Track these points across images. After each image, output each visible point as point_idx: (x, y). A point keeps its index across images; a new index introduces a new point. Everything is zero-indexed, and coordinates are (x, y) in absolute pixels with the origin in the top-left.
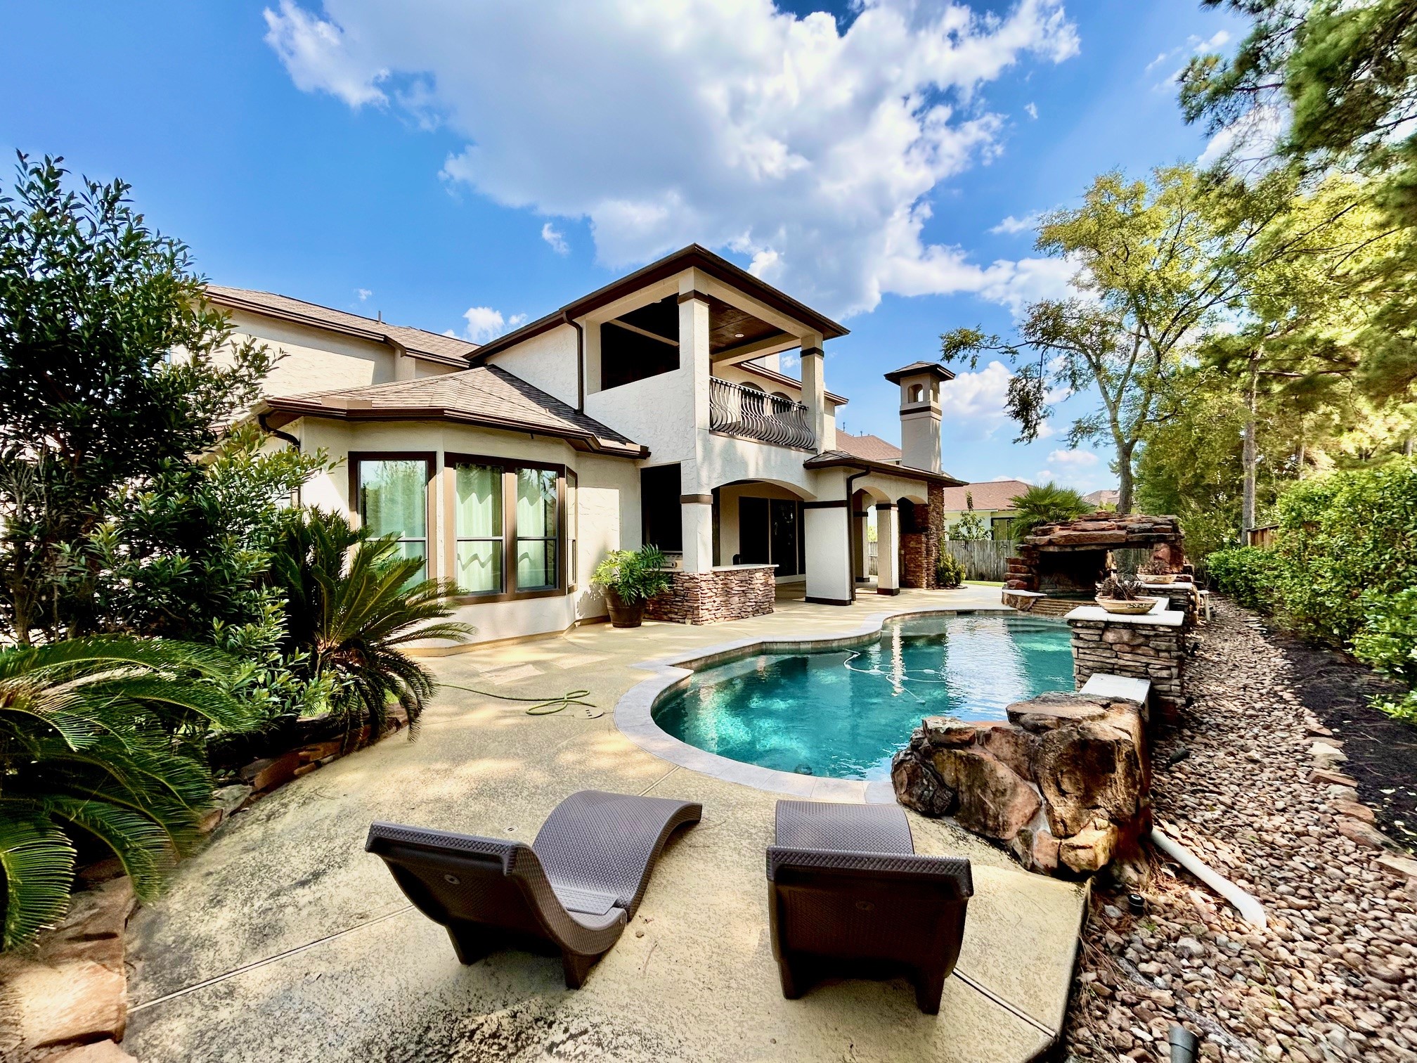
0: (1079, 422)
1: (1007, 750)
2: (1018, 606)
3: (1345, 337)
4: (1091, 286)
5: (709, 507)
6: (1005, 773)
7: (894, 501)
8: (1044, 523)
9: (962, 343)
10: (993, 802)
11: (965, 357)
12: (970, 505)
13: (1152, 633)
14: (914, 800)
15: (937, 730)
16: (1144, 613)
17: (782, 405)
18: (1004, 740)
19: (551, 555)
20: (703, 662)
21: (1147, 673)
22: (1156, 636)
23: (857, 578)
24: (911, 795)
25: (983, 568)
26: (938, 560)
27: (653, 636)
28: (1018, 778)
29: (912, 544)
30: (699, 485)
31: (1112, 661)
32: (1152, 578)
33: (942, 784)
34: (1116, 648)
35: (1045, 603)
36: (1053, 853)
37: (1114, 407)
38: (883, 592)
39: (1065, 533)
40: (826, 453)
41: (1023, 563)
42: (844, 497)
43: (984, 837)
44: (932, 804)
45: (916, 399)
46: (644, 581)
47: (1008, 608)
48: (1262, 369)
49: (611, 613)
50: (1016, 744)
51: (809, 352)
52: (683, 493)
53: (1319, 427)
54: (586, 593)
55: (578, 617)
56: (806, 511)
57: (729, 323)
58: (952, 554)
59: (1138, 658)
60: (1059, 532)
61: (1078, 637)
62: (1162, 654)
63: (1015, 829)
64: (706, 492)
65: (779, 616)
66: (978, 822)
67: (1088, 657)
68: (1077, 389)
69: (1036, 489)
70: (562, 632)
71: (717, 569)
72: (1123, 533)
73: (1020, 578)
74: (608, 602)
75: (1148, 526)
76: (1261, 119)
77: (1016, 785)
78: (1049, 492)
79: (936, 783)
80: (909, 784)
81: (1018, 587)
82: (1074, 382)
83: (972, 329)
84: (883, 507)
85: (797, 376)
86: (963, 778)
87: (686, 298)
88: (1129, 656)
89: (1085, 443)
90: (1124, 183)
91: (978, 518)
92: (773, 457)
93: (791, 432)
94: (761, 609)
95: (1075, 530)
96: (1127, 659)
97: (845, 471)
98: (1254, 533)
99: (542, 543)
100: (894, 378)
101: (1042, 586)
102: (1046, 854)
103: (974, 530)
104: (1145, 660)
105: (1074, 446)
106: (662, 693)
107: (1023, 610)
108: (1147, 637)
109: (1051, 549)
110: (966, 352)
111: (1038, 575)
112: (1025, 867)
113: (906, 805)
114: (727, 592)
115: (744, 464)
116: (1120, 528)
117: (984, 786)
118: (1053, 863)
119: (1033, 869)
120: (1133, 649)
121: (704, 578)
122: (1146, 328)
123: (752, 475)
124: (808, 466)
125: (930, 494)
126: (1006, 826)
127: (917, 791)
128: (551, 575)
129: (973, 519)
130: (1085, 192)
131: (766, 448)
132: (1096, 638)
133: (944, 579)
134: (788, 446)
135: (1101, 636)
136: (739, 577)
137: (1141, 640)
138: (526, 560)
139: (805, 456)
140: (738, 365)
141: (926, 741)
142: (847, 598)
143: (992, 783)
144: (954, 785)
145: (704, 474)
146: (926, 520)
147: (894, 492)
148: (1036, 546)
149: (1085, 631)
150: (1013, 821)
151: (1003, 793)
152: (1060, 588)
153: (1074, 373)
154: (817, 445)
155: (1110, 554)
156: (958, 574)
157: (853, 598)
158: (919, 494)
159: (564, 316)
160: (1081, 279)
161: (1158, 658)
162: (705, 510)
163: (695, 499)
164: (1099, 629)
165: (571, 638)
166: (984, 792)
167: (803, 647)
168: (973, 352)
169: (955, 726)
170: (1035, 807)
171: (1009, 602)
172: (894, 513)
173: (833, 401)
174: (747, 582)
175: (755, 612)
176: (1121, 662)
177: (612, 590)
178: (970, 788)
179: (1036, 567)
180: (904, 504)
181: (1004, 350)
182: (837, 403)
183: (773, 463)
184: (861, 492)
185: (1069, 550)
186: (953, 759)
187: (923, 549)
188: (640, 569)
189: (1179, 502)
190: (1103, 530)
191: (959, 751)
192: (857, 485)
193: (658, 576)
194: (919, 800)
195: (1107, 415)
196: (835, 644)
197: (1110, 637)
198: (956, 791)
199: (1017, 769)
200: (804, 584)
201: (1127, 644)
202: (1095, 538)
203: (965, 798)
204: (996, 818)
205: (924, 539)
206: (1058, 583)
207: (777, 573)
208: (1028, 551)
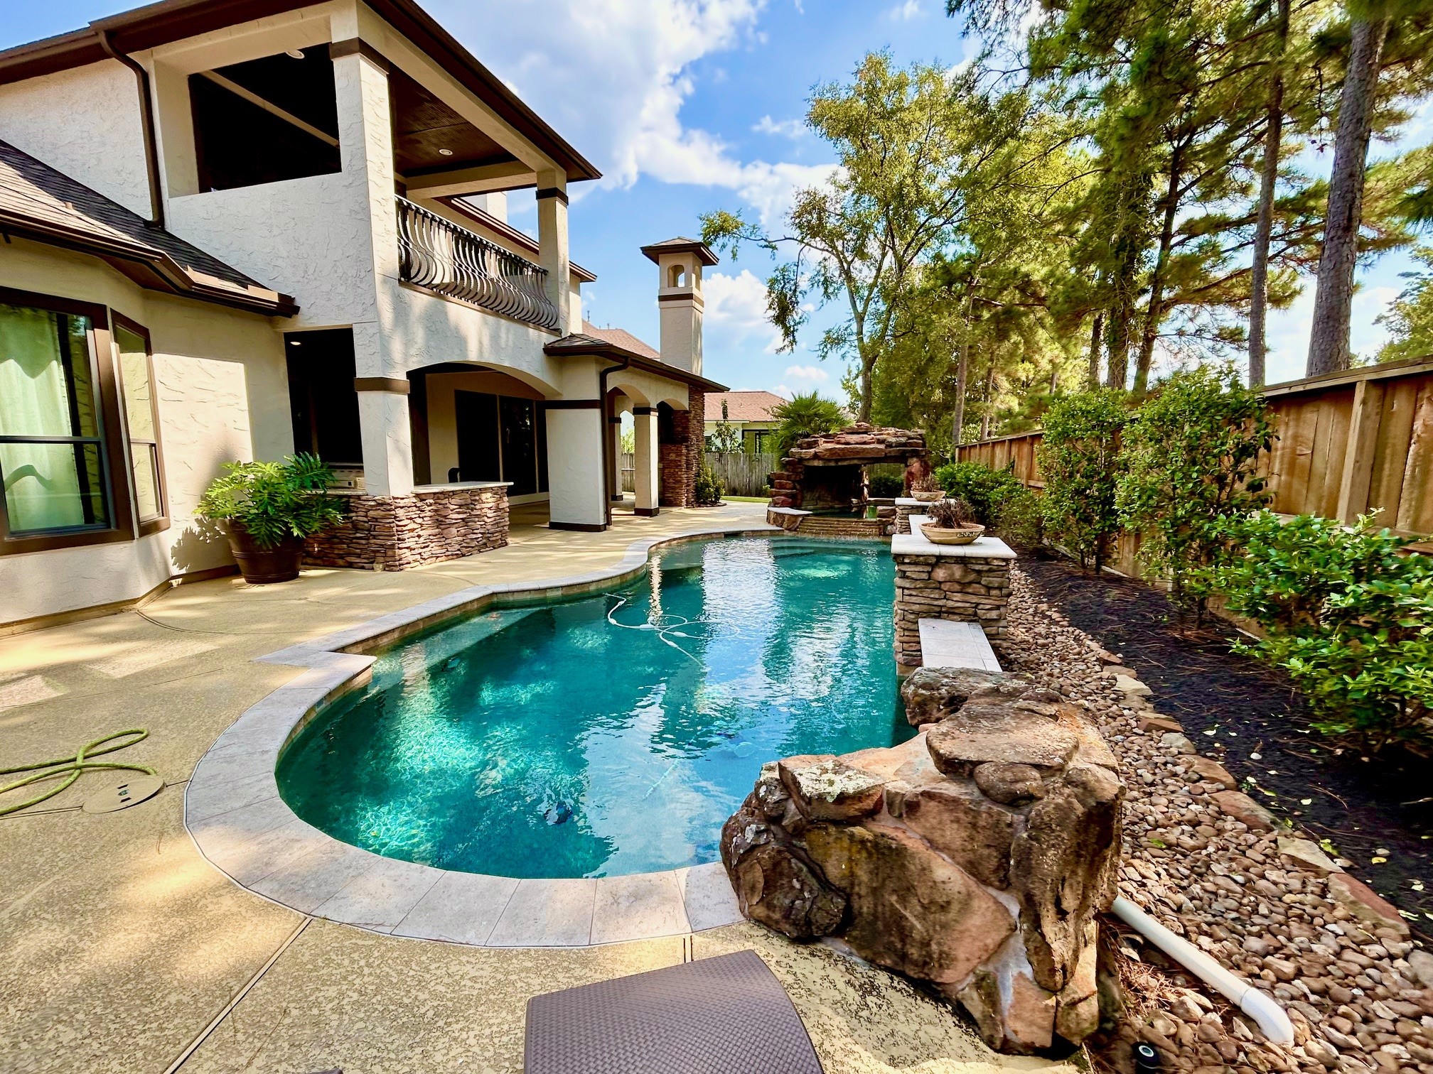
0: (828, 332)
1: (954, 834)
2: (785, 525)
3: (1038, 272)
4: (846, 188)
5: (404, 399)
6: (946, 872)
7: (654, 405)
8: (808, 436)
9: (722, 228)
10: (922, 918)
11: (724, 246)
12: (725, 416)
13: (986, 568)
14: (777, 916)
15: (821, 798)
16: (969, 543)
17: (513, 265)
18: (946, 816)
19: (92, 469)
20: (396, 635)
21: (975, 614)
22: (990, 571)
23: (611, 497)
24: (770, 906)
25: (736, 483)
26: (698, 475)
27: (317, 594)
28: (972, 882)
29: (673, 456)
30: (388, 362)
31: (940, 603)
32: (925, 495)
33: (825, 884)
34: (945, 587)
35: (812, 521)
36: (1047, 1024)
37: (860, 319)
38: (641, 512)
39: (830, 446)
40: (572, 336)
41: (788, 478)
42: (596, 396)
43: (902, 975)
44: (809, 922)
45: (675, 284)
46: (296, 510)
47: (774, 528)
48: (976, 295)
49: (240, 562)
50: (974, 826)
51: (549, 194)
52: (358, 376)
53: (1012, 354)
54: (188, 534)
55: (175, 571)
56: (548, 412)
57: (428, 126)
58: (711, 467)
59: (969, 598)
60: (824, 446)
61: (904, 575)
62: (993, 592)
63: (962, 967)
64: (400, 375)
65: (516, 549)
66: (890, 948)
67: (914, 599)
68: (829, 297)
69: (801, 399)
70: (135, 601)
71: (422, 490)
72: (882, 446)
73: (785, 495)
74: (233, 545)
75: (903, 440)
76: (1007, 30)
77: (969, 896)
78: (812, 402)
79: (816, 886)
80: (767, 886)
81: (783, 505)
82: (826, 289)
83: (733, 214)
84: (641, 411)
85: (531, 233)
86: (863, 875)
87: (346, 48)
88: (958, 596)
89: (834, 355)
90: (890, 70)
91: (732, 429)
92: (503, 335)
93: (528, 302)
94: (491, 542)
95: (838, 443)
96: (956, 601)
97: (597, 362)
98: (962, 449)
99: (69, 448)
100: (653, 253)
101: (804, 503)
102: (1032, 1023)
103: (728, 442)
104: (975, 599)
105: (824, 357)
106: (312, 709)
107: (790, 530)
108: (979, 572)
109: (816, 463)
110: (725, 240)
111: (801, 491)
112: (990, 1043)
113: (759, 922)
114: (440, 522)
115: (461, 341)
116: (880, 442)
117: (906, 891)
118: (1045, 1039)
119: (1007, 1048)
120: (963, 587)
121: (402, 503)
122: (893, 237)
123: (473, 356)
124: (549, 351)
125: (691, 399)
126: (946, 959)
127: (782, 900)
128: (97, 504)
129: (727, 429)
130: (855, 68)
131: (491, 319)
132: (925, 576)
133: (704, 497)
134: (524, 321)
135: (929, 573)
136: (456, 500)
137: (972, 576)
138: (30, 480)
139: (546, 338)
140: (446, 200)
141: (792, 807)
142: (602, 523)
143: (922, 890)
144: (844, 883)
145: (397, 347)
146: (686, 429)
147: (655, 393)
148: (801, 460)
149: (913, 568)
150: (961, 953)
151: (944, 907)
152: (820, 504)
153: (826, 280)
154: (561, 324)
155: (864, 468)
156: (717, 490)
157: (609, 522)
158: (680, 398)
159: (102, 39)
160: (838, 178)
161: (988, 596)
162: (399, 402)
163: (382, 384)
164: (928, 564)
165: (159, 609)
166: (903, 900)
167: (550, 594)
168: (733, 241)
169: (851, 788)
170: (1004, 933)
171: (775, 522)
172: (654, 419)
173: (579, 277)
174: (470, 504)
175: (482, 548)
176: (950, 604)
177: (237, 526)
178: (874, 891)
179: (800, 482)
180: (663, 409)
181: (763, 243)
182: (583, 279)
183: (503, 343)
184: (617, 391)
185: (832, 464)
186: (846, 843)
187: (683, 462)
188: (288, 492)
189: (911, 419)
190: (865, 443)
191: (858, 830)
192: (614, 381)
193: (325, 502)
194: (786, 916)
195: (854, 327)
196: (593, 588)
197: (940, 574)
198: (847, 895)
199: (972, 868)
200: (546, 504)
201: (958, 582)
202: (857, 452)
203: (865, 906)
204: (926, 944)
205: (684, 451)
206: (819, 498)
207: (511, 492)
208: (793, 465)
